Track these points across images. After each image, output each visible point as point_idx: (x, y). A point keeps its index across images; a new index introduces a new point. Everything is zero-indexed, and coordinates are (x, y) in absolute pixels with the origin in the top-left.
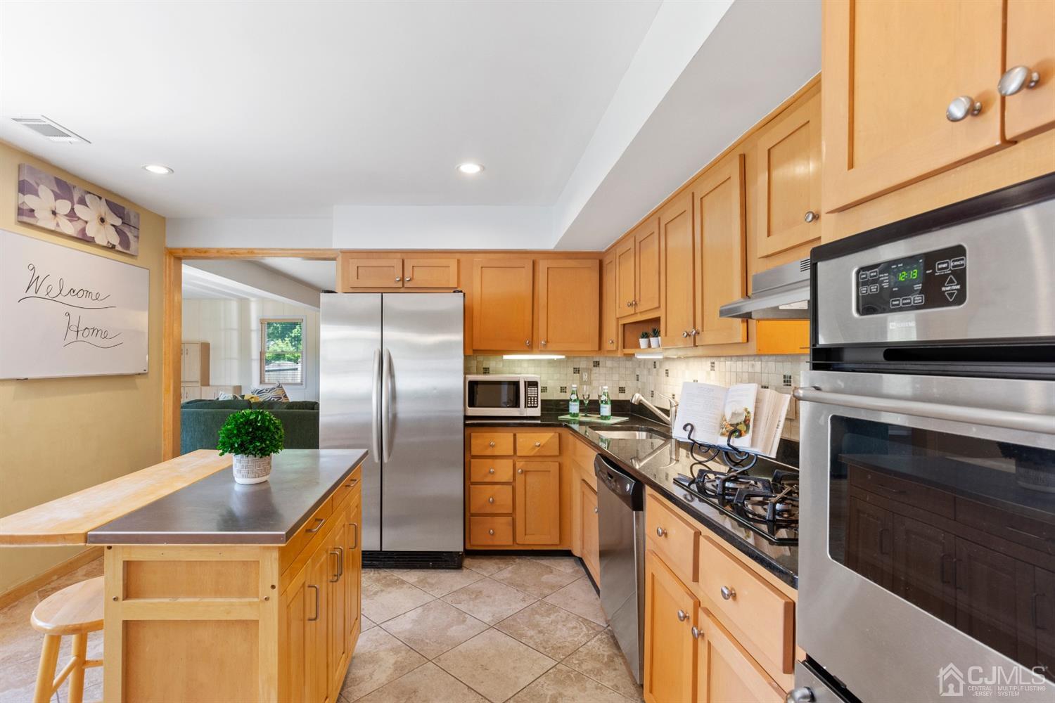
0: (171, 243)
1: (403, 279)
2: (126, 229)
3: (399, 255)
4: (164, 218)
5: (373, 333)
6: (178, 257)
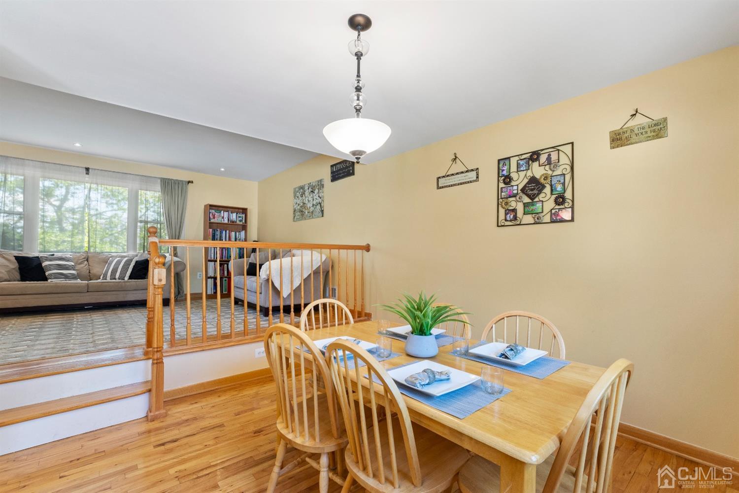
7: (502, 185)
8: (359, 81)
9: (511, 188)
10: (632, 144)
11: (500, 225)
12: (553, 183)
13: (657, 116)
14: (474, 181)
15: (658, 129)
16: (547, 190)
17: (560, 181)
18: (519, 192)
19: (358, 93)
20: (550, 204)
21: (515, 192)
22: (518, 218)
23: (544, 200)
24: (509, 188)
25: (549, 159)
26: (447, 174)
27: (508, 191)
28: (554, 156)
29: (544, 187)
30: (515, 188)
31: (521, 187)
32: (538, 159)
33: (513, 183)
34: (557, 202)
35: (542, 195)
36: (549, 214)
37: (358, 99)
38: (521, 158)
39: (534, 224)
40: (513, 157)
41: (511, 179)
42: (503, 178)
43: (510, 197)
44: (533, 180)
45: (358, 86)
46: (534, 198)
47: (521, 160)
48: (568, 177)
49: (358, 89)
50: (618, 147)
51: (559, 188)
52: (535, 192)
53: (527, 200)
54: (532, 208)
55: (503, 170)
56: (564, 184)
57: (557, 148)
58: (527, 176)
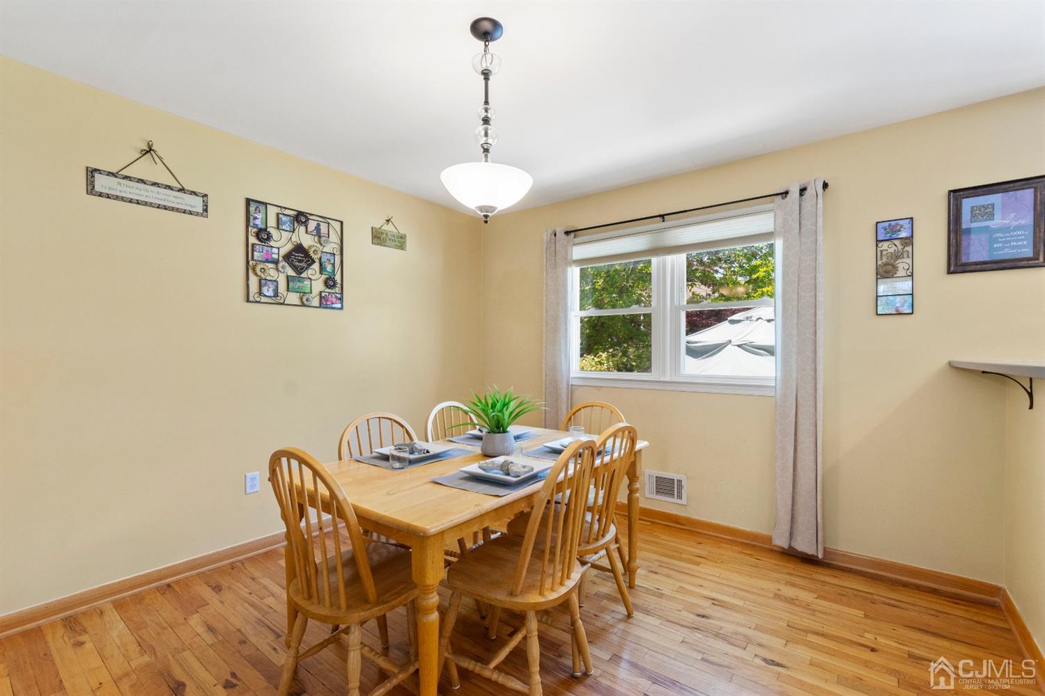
7: (253, 240)
9: (269, 249)
10: (385, 246)
11: (251, 299)
12: (323, 260)
13: (402, 232)
14: (197, 214)
15: (400, 242)
16: (316, 266)
17: (330, 261)
18: (281, 259)
19: (486, 126)
20: (318, 286)
21: (275, 256)
22: (279, 294)
23: (313, 277)
24: (265, 248)
25: (318, 228)
26: (124, 173)
27: (264, 252)
28: (324, 228)
29: (314, 262)
30: (275, 251)
31: (283, 251)
32: (305, 224)
33: (272, 243)
34: (326, 283)
35: (310, 271)
36: (318, 297)
37: (486, 135)
38: (285, 213)
39: (301, 306)
40: (272, 205)
41: (269, 237)
42: (255, 230)
43: (267, 261)
44: (299, 248)
45: (486, 117)
46: (301, 273)
47: (284, 214)
48: (338, 258)
49: (486, 121)
50: (378, 244)
51: (329, 268)
52: (303, 264)
53: (291, 273)
54: (299, 284)
55: (255, 218)
56: (333, 265)
57: (328, 220)
58: (292, 239)
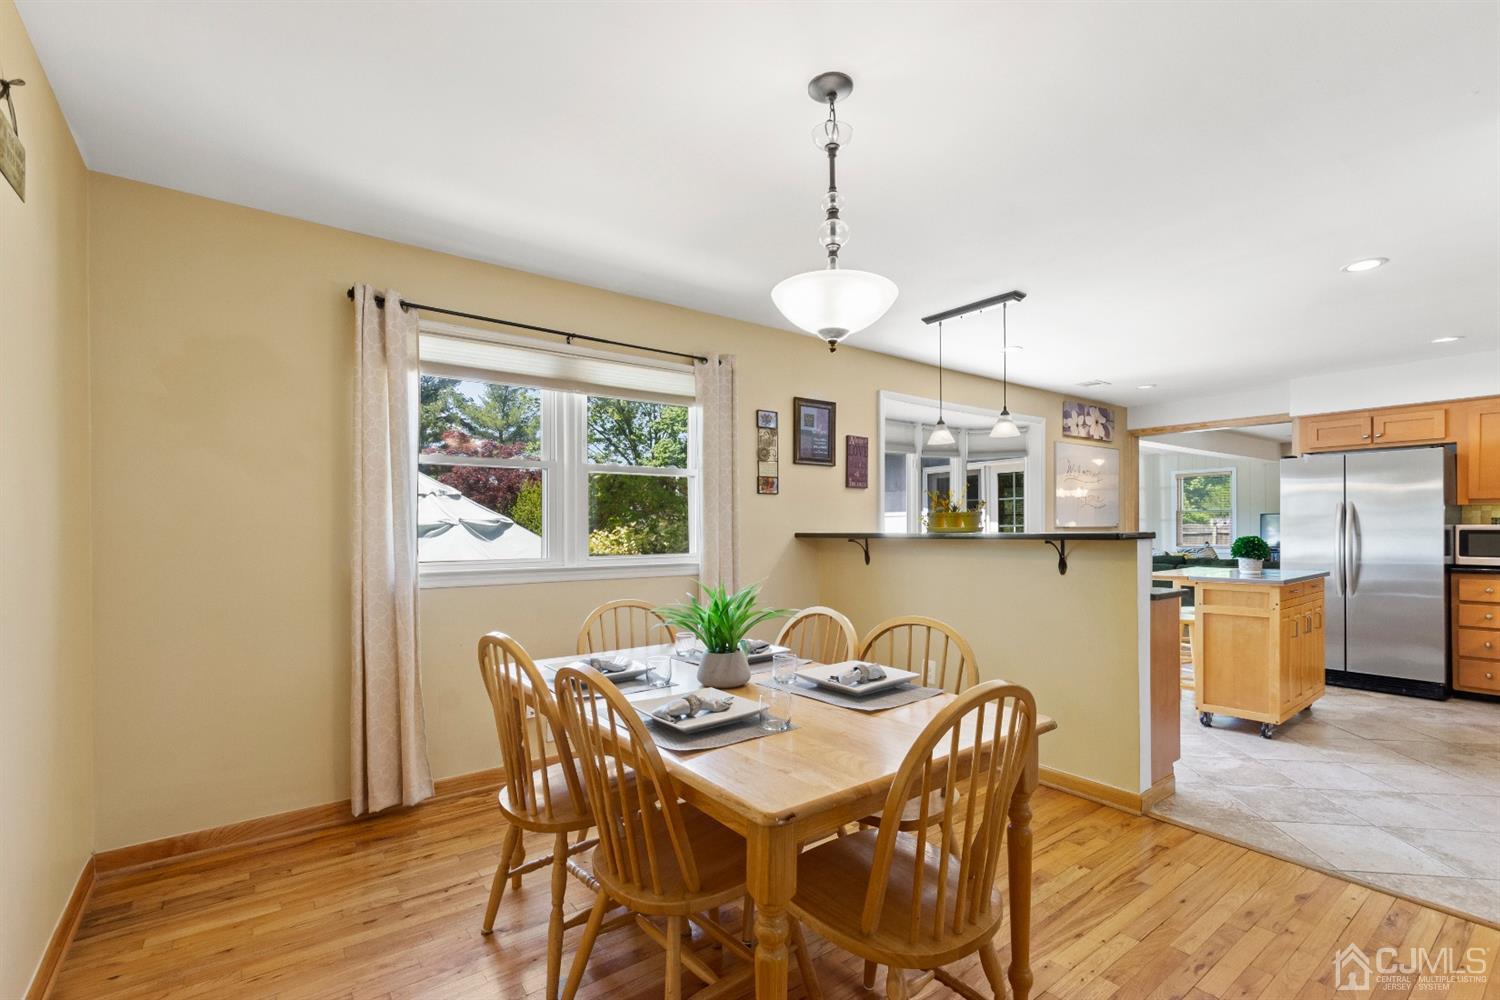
0: (1131, 426)
1: (1372, 436)
2: (1107, 424)
3: (1367, 414)
4: (1125, 409)
5: (1336, 485)
6: (1135, 435)
8: (833, 200)
